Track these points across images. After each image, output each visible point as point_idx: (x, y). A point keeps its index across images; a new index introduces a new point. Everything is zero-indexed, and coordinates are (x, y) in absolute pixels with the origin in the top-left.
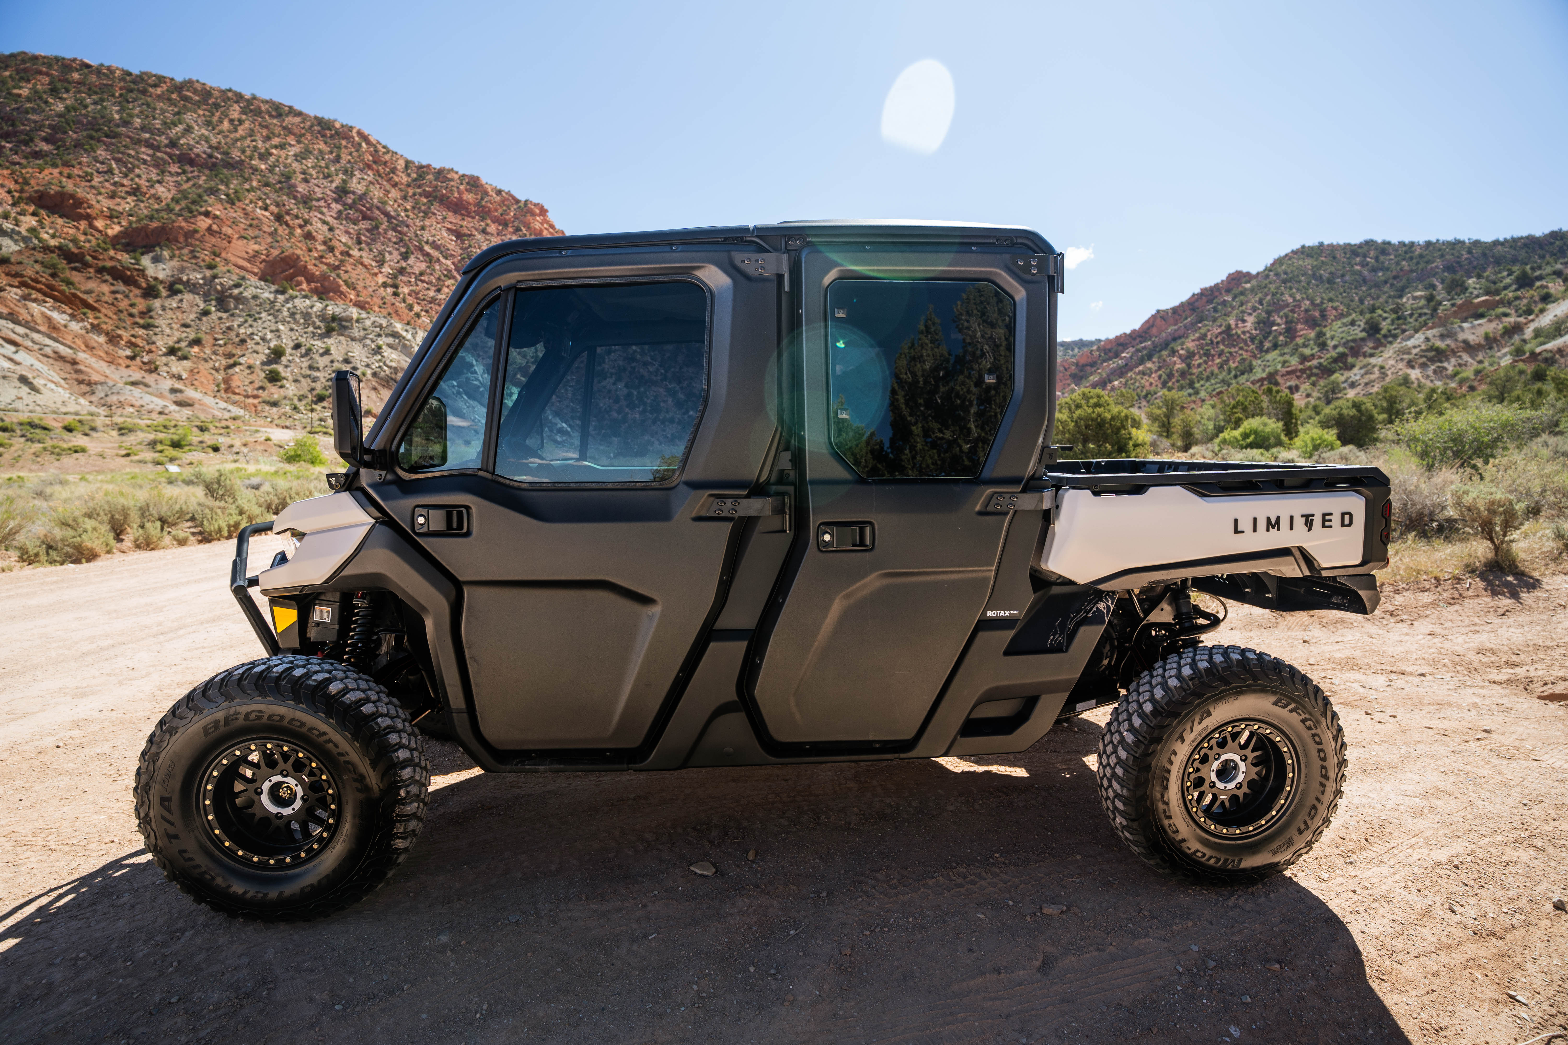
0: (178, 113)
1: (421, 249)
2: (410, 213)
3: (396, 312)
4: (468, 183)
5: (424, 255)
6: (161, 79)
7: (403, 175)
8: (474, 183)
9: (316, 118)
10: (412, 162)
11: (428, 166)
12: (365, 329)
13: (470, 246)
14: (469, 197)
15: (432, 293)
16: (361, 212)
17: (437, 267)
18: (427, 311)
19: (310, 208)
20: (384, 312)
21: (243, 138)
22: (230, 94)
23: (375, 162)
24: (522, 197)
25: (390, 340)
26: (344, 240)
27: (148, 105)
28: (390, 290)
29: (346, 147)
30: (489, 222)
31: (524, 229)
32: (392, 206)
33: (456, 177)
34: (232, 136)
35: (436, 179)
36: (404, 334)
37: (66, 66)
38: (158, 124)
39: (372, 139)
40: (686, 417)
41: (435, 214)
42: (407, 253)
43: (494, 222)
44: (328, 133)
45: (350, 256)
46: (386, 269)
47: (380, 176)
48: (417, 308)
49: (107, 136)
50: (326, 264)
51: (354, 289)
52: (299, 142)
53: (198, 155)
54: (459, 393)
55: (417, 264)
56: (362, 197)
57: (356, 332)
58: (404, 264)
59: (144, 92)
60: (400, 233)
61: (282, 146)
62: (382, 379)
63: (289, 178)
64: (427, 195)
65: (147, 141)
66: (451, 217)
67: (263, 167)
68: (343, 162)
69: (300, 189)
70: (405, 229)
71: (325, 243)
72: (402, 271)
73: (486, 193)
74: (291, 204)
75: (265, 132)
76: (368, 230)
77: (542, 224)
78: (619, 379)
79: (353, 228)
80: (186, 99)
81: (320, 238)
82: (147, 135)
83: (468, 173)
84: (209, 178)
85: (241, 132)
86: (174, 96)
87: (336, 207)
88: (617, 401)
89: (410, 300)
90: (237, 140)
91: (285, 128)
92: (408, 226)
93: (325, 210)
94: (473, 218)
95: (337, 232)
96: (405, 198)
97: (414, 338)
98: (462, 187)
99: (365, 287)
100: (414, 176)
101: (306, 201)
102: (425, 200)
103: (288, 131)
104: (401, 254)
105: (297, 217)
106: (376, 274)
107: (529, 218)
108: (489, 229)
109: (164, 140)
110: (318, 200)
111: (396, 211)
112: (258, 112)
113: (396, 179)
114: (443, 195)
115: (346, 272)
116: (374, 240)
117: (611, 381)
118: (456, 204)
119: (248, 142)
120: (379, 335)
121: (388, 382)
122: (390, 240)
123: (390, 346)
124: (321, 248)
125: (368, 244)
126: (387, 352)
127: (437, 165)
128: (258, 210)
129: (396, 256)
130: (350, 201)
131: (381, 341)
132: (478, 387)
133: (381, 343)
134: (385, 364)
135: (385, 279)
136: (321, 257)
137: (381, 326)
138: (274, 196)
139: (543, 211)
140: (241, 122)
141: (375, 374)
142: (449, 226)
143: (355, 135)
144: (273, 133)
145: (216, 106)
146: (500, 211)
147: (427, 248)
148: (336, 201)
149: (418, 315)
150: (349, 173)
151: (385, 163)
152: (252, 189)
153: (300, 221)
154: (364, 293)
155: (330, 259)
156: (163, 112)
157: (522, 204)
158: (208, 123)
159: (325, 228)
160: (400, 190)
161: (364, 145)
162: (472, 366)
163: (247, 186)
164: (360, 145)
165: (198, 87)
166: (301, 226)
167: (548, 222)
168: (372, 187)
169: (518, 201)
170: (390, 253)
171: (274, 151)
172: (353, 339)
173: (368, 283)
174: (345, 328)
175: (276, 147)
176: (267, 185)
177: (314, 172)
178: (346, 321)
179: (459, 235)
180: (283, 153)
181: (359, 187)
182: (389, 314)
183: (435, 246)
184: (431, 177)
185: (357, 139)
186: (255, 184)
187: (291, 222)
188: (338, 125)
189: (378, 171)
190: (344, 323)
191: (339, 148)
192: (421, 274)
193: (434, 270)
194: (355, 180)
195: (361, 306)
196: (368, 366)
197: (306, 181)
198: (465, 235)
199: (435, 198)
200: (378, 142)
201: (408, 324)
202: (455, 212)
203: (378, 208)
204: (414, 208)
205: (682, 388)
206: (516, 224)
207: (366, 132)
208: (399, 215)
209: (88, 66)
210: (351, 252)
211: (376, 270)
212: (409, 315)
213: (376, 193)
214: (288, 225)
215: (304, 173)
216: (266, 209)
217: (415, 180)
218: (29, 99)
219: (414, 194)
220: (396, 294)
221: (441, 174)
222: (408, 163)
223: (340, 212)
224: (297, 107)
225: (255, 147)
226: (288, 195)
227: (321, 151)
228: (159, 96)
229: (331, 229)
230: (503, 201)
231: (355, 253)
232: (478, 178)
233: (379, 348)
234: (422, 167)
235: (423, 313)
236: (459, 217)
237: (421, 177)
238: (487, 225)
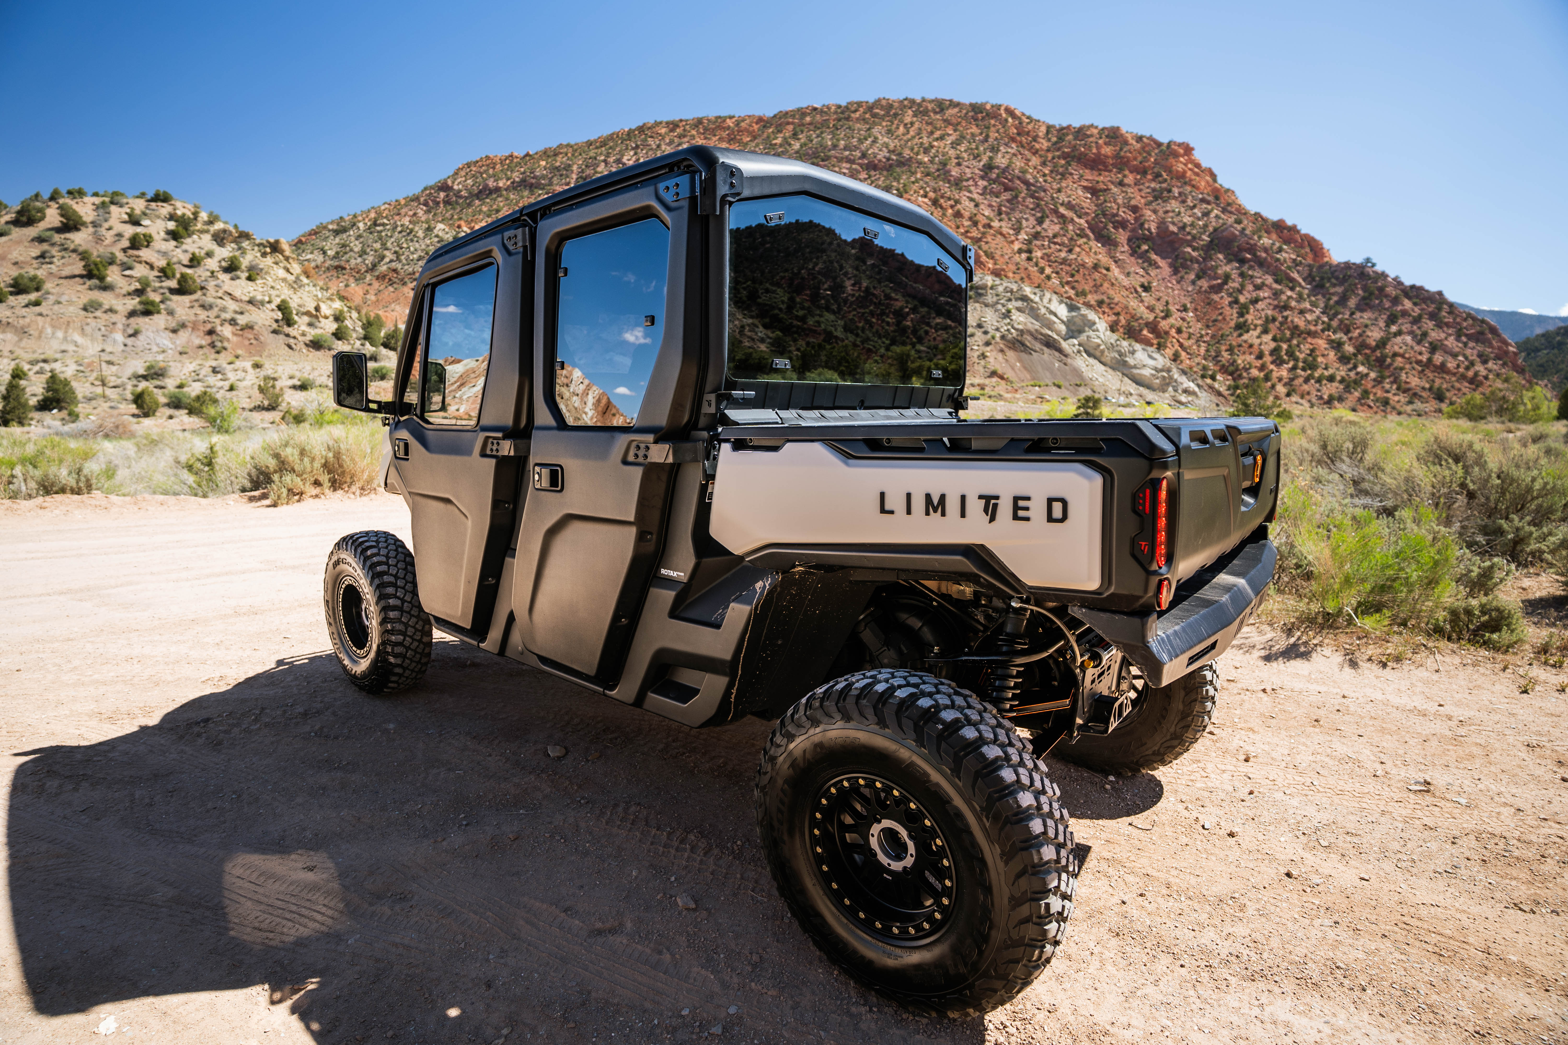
0: (869, 129)
1: (1056, 212)
2: (1048, 178)
3: (1029, 277)
4: (1107, 136)
5: (1058, 217)
6: (859, 104)
7: (1043, 141)
8: (1113, 135)
9: (971, 105)
10: (1053, 126)
11: (1069, 127)
12: (997, 295)
13: (1105, 201)
14: (1107, 150)
15: (1063, 255)
16: (1004, 184)
17: (1071, 227)
18: (1057, 273)
19: (960, 189)
20: (1018, 277)
21: (913, 137)
22: (906, 103)
23: (1019, 134)
24: (1164, 140)
25: (1019, 304)
26: (986, 214)
27: (849, 128)
28: (1024, 256)
29: (994, 126)
30: (1127, 172)
31: (1164, 174)
32: (1031, 174)
33: (1095, 131)
34: (905, 138)
35: (1076, 138)
36: (1032, 296)
37: (801, 113)
38: (855, 141)
39: (1017, 112)
40: (1352, 374)
41: (1071, 174)
42: (1042, 217)
43: (1131, 172)
44: (980, 116)
45: (990, 227)
46: (1023, 236)
47: (1023, 146)
48: (1048, 271)
49: (823, 160)
50: (971, 238)
51: (993, 258)
52: (955, 130)
53: (880, 161)
54: (1079, 352)
55: (1051, 227)
56: (1005, 170)
57: (990, 299)
58: (1039, 229)
59: (848, 119)
60: (1037, 198)
61: (941, 138)
62: (1009, 341)
63: (945, 165)
64: (1065, 156)
65: (847, 157)
66: (1089, 175)
67: (926, 159)
68: (991, 140)
69: (953, 173)
70: (1043, 194)
71: (970, 219)
72: (1036, 236)
73: (1126, 142)
74: (945, 188)
75: (929, 128)
76: (1008, 201)
77: (1185, 165)
78: (1265, 331)
79: (995, 201)
80: (875, 116)
81: (967, 214)
82: (847, 153)
83: (1108, 125)
84: (887, 178)
85: (912, 133)
86: (867, 116)
87: (982, 183)
88: (1260, 356)
89: (1042, 263)
90: (909, 140)
91: (945, 121)
92: (1045, 191)
93: (972, 188)
94: (1110, 171)
95: (982, 206)
96: (1044, 164)
97: (1041, 299)
98: (1101, 142)
99: (1002, 255)
100: (1054, 139)
101: (957, 184)
102: (1063, 162)
103: (947, 122)
104: (1037, 220)
105: (949, 199)
106: (1012, 242)
107: (1172, 161)
108: (1126, 181)
109: (858, 154)
110: (967, 180)
111: (1035, 177)
112: (925, 113)
113: (1037, 146)
114: (1081, 153)
115: (987, 243)
116: (1013, 209)
117: (1256, 333)
118: (1094, 161)
119: (916, 140)
120: (1010, 300)
121: (1014, 344)
122: (1027, 207)
123: (1019, 309)
124: (967, 223)
125: (1007, 214)
126: (1017, 316)
127: (1077, 124)
128: (920, 199)
129: (1033, 222)
130: (994, 176)
131: (1010, 306)
132: (1099, 345)
133: (1010, 307)
134: (1013, 327)
135: (1021, 246)
136: (967, 232)
137: (1012, 291)
138: (932, 184)
139: (1188, 150)
140: (912, 124)
141: (1003, 337)
142: (1085, 184)
143: (1002, 112)
144: (936, 128)
145: (896, 115)
146: (1140, 159)
147: (1062, 210)
148: (982, 178)
149: (1049, 278)
150: (995, 150)
151: (1028, 133)
152: (917, 181)
153: (952, 202)
154: (1001, 261)
155: (975, 233)
156: (859, 130)
157: (1164, 148)
158: (889, 132)
159: (972, 204)
160: (1041, 156)
161: (1010, 120)
162: (1094, 323)
163: (913, 179)
164: (1006, 120)
165: (884, 103)
166: (952, 207)
167: (1192, 161)
168: (1014, 159)
169: (1159, 144)
170: (1027, 220)
171: (935, 143)
172: (987, 305)
173: (1005, 251)
174: (981, 295)
175: (937, 139)
176: (928, 174)
177: (965, 155)
178: (982, 288)
179: (1094, 191)
180: (942, 144)
181: (1003, 161)
182: (1022, 279)
183: (1070, 206)
184: (1070, 137)
185: (1004, 115)
186: (919, 176)
187: (944, 205)
188: (988, 107)
189: (1021, 142)
190: (980, 291)
191: (988, 128)
192: (1055, 236)
193: (1067, 231)
194: (1000, 155)
195: (997, 273)
196: (997, 329)
197: (959, 164)
198: (1101, 190)
199: (1073, 157)
200: (1023, 114)
201: (1038, 287)
202: (1092, 169)
203: (1019, 178)
204: (1052, 171)
205: (1350, 339)
206: (1156, 170)
207: (1012, 107)
208: (1037, 181)
209: (815, 109)
210: (992, 224)
211: (1013, 238)
212: (1037, 277)
213: (1018, 163)
214: (941, 207)
215: (957, 158)
216: (925, 196)
217: (1055, 143)
218: (781, 145)
219: (1053, 158)
220: (1029, 259)
221: (1081, 133)
222: (1049, 128)
223: (985, 188)
224: (956, 99)
225: (922, 143)
226: (943, 180)
227: (973, 135)
228: (857, 119)
229: (977, 205)
230: (1143, 148)
231: (996, 224)
232: (1118, 128)
233: (1009, 311)
234: (1062, 129)
235: (1054, 275)
236: (1096, 173)
237: (1061, 139)
238: (1125, 176)
